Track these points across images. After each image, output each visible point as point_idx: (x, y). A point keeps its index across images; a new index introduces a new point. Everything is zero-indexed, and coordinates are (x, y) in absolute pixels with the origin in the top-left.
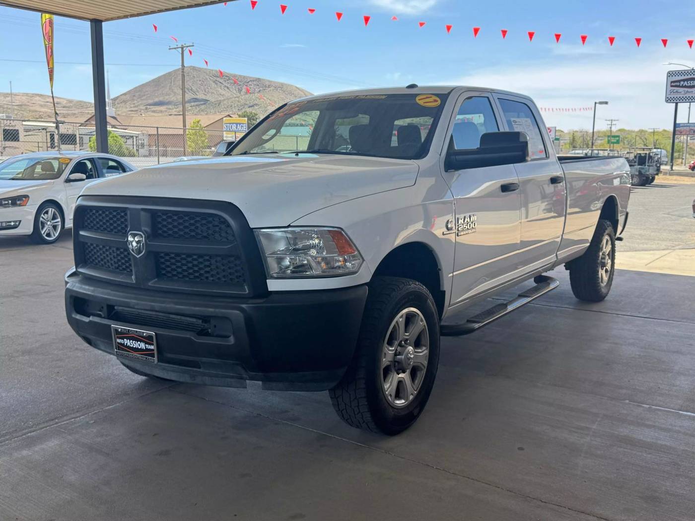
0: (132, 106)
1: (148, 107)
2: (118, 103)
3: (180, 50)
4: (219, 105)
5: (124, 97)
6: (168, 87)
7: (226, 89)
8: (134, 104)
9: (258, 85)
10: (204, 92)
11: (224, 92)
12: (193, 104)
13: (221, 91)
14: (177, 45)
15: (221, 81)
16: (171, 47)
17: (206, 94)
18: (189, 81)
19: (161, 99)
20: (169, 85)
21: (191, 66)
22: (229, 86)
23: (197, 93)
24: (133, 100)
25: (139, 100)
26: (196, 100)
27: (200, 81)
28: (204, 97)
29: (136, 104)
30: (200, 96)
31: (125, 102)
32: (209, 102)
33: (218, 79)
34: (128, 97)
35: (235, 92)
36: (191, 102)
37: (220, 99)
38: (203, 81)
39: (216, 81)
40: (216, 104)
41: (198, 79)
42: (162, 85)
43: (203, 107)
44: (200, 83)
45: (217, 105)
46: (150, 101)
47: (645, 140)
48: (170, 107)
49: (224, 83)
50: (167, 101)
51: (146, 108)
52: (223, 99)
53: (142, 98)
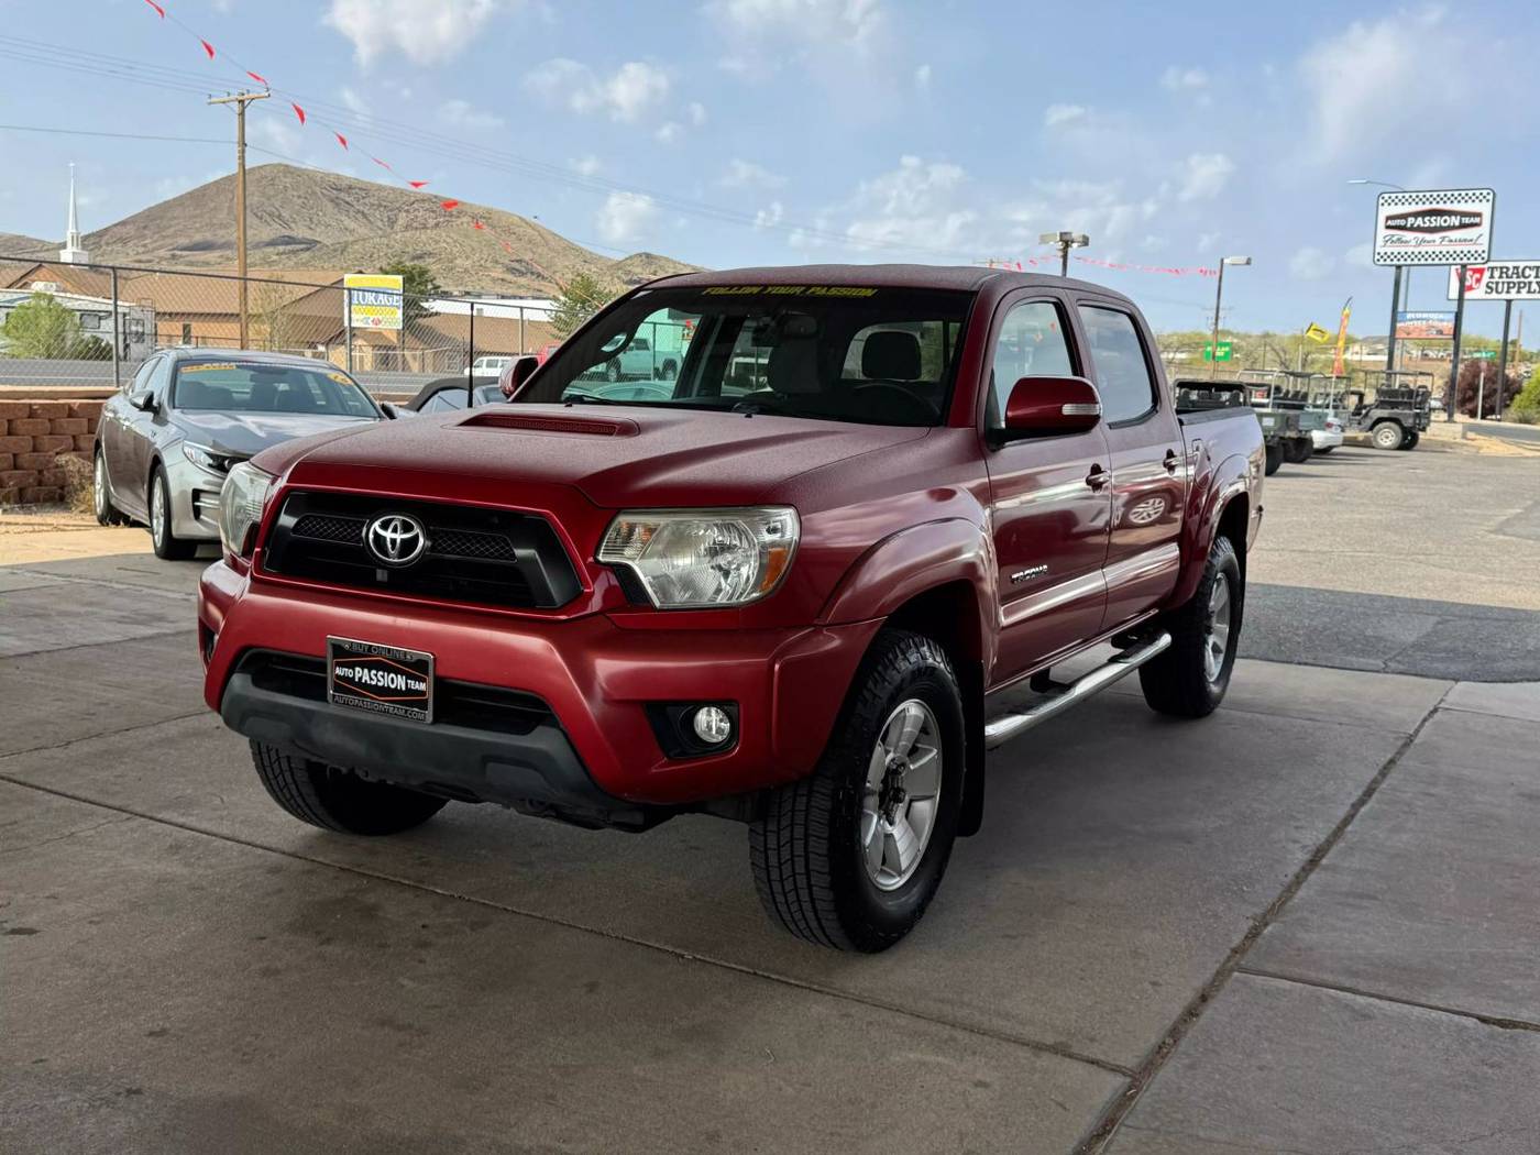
0: (141, 250)
1: (179, 253)
2: (107, 244)
3: (236, 107)
4: (342, 253)
5: (124, 230)
6: (226, 211)
7: (359, 216)
8: (145, 246)
9: (433, 212)
10: (308, 223)
11: (352, 225)
12: (281, 248)
13: (347, 222)
14: (229, 94)
15: (347, 199)
16: (213, 100)
17: (313, 226)
18: (273, 196)
19: (208, 236)
20: (227, 205)
21: (280, 165)
22: (366, 211)
23: (293, 225)
24: (144, 237)
25: (156, 236)
26: (290, 240)
27: (299, 197)
28: (308, 235)
29: (150, 247)
30: (301, 232)
31: (124, 241)
32: (319, 246)
33: (342, 195)
34: (131, 230)
35: (380, 224)
36: (279, 245)
37: (345, 239)
38: (306, 198)
39: (337, 198)
40: (335, 250)
41: (295, 193)
42: (212, 205)
43: (305, 256)
44: (300, 201)
45: (339, 252)
46: (184, 241)
47: (1282, 354)
48: (228, 253)
49: (355, 203)
50: (223, 240)
51: (174, 256)
52: (351, 239)
53: (164, 234)
